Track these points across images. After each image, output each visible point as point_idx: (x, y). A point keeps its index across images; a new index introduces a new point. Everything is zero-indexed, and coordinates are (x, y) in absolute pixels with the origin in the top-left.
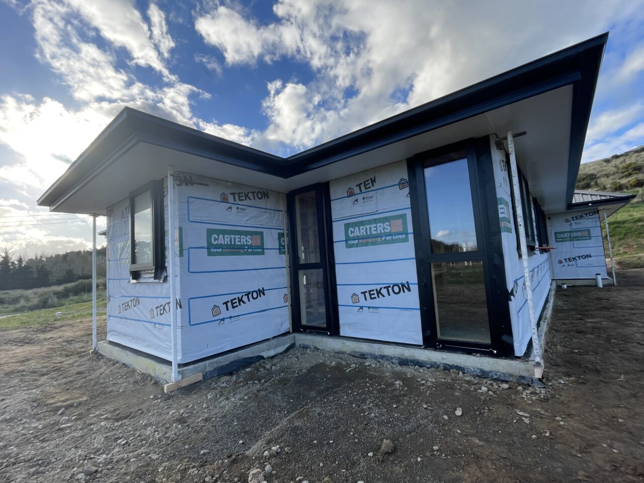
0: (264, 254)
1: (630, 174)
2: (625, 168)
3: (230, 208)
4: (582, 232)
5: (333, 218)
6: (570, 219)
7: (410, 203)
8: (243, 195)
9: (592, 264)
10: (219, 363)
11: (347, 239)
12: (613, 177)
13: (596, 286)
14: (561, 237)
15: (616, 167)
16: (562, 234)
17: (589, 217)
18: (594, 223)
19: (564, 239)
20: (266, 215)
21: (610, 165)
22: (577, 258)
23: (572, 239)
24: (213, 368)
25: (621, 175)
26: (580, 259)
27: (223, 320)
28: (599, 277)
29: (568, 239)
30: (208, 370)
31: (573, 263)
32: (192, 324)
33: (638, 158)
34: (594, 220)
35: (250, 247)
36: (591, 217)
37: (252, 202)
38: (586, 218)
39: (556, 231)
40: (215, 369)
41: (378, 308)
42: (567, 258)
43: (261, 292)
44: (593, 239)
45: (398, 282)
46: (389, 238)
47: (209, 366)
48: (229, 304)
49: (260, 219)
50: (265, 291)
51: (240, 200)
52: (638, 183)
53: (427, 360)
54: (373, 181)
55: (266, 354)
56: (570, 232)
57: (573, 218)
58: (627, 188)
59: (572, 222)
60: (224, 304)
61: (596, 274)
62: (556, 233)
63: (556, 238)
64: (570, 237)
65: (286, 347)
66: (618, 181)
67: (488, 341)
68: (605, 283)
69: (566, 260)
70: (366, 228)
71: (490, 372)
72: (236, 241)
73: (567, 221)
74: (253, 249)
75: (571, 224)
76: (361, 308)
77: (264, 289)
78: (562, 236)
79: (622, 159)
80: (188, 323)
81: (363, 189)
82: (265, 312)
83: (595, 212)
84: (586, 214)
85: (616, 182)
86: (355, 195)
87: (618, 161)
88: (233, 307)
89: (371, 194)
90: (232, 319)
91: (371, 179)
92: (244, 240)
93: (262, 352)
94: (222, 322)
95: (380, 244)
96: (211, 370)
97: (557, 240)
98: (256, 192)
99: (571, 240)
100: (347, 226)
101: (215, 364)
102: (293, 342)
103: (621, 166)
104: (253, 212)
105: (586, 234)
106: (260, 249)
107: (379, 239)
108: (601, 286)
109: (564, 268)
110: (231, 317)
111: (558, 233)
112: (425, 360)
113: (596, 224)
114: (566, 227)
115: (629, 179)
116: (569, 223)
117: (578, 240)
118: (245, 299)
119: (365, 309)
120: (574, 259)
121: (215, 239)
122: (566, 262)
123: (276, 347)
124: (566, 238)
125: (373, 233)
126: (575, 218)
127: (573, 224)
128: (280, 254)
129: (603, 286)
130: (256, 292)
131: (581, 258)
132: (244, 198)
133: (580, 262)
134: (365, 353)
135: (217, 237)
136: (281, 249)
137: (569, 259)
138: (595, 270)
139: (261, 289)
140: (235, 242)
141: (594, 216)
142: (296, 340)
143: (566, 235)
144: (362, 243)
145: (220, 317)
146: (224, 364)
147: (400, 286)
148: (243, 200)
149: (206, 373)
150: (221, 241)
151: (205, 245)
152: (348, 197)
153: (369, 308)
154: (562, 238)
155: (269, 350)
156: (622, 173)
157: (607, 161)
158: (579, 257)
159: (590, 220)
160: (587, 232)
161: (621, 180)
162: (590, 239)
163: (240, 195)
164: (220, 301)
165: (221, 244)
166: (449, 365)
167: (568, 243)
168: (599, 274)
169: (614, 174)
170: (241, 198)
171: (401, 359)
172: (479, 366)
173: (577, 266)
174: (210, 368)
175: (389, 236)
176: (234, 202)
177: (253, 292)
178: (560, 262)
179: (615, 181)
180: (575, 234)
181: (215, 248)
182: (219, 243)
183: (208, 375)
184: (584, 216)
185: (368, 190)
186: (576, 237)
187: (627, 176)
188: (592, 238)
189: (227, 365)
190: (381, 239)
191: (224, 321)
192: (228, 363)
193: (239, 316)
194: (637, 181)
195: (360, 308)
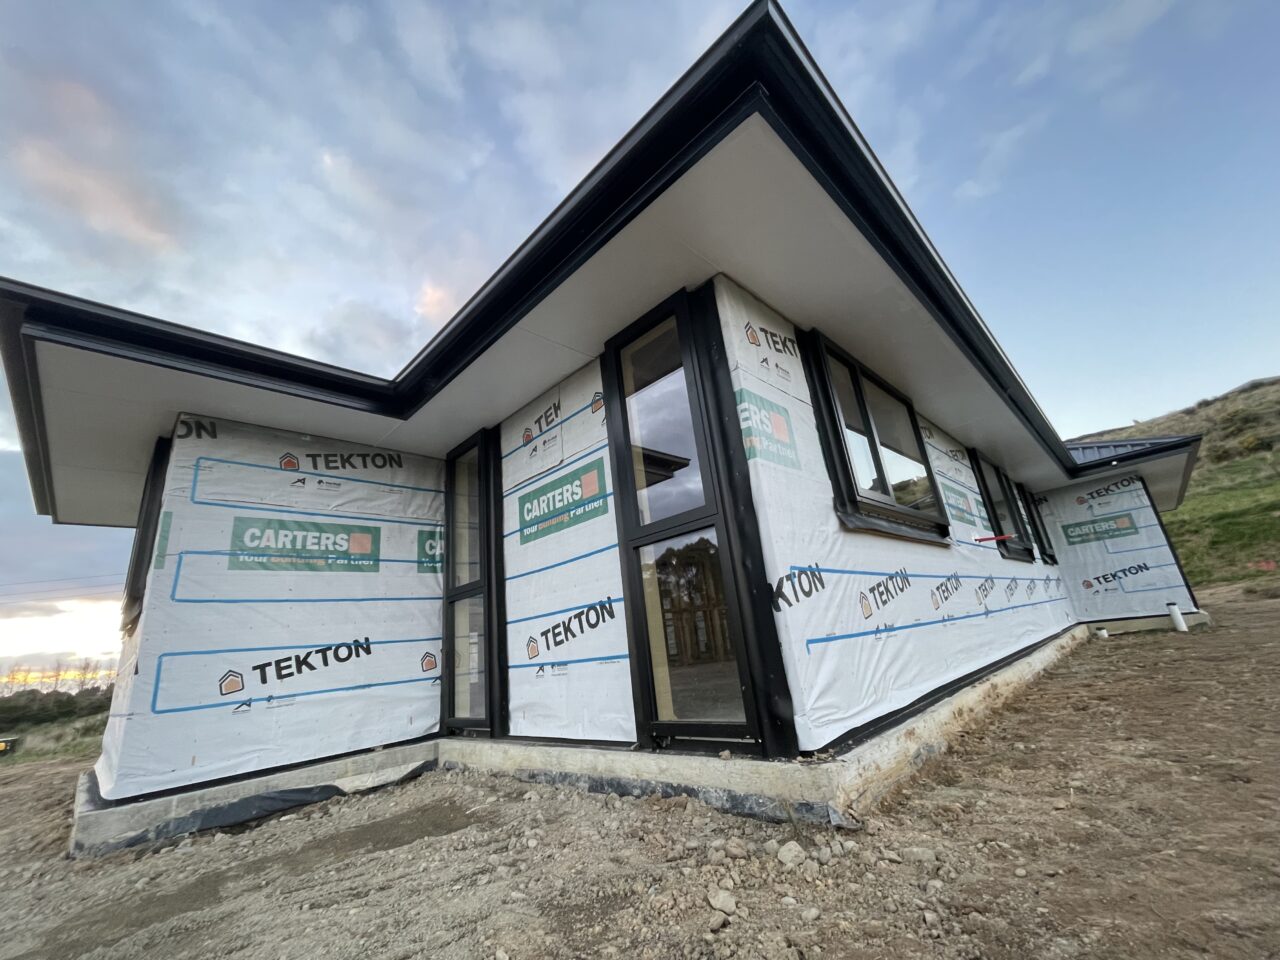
0: (377, 571)
1: (1240, 431)
2: (1228, 420)
3: (303, 481)
4: (1117, 520)
5: (505, 489)
6: (1086, 497)
7: (606, 435)
8: (338, 459)
9: (1155, 584)
10: (209, 800)
11: (524, 525)
12: (1208, 437)
13: (1175, 630)
14: (1077, 533)
15: (1209, 419)
16: (1078, 529)
17: (1123, 489)
18: (1137, 500)
19: (1085, 537)
20: (395, 497)
21: (1196, 417)
22: (1121, 574)
23: (1099, 535)
24: (190, 811)
25: (1222, 433)
26: (1126, 575)
27: (248, 703)
28: (1177, 611)
29: (1092, 536)
30: (173, 815)
31: (1114, 584)
32: (158, 708)
33: (1250, 401)
34: (1134, 494)
35: (346, 555)
36: (1127, 489)
37: (360, 472)
38: (1118, 491)
39: (1065, 523)
40: (195, 814)
41: (565, 663)
42: (1100, 574)
43: (363, 647)
44: (1142, 531)
45: (594, 600)
46: (580, 511)
47: (177, 807)
48: (271, 671)
49: (373, 503)
50: (372, 646)
51: (328, 467)
52: (1262, 444)
53: (635, 777)
54: (557, 408)
55: (347, 784)
56: (1093, 522)
57: (1091, 494)
58: (1240, 454)
59: (1092, 502)
60: (255, 668)
61: (1168, 604)
62: (1065, 528)
63: (1068, 536)
64: (1096, 533)
65: (410, 769)
66: (1219, 444)
67: (740, 718)
68: (1193, 624)
69: (1097, 579)
70: (548, 499)
71: (747, 797)
72: (309, 543)
73: (1081, 501)
74: (350, 560)
75: (1091, 506)
76: (542, 667)
77: (371, 640)
78: (1078, 531)
79: (1219, 405)
80: (148, 707)
81: (545, 428)
82: (367, 690)
83: (1131, 478)
84: (1116, 484)
85: (1216, 446)
86: (534, 439)
87: (1211, 411)
88: (280, 677)
89: (554, 432)
90: (274, 703)
91: (554, 404)
92: (330, 542)
93: (339, 778)
94: (245, 707)
95: (569, 525)
96: (183, 815)
97: (1071, 540)
98: (372, 454)
99: (1098, 539)
100: (523, 500)
101: (197, 802)
102: (431, 758)
103: (1218, 418)
104: (361, 490)
105: (1126, 523)
106: (369, 560)
107: (565, 518)
108: (1184, 627)
109: (1099, 598)
110: (270, 699)
111: (1069, 526)
112: (631, 777)
113: (1141, 501)
114: (1082, 514)
115: (1240, 439)
116: (1086, 505)
117: (1112, 537)
118: (316, 660)
119: (547, 668)
120: (1114, 576)
121: (253, 538)
122: (1100, 583)
123: (382, 767)
124: (1087, 535)
125: (559, 505)
126: (1095, 495)
127: (1096, 506)
128: (419, 571)
129: (1189, 627)
130: (349, 647)
131: (1127, 573)
132: (339, 464)
133: (1129, 581)
134: (536, 772)
135: (258, 533)
136: (423, 562)
137: (1103, 577)
138: (1166, 596)
139: (362, 641)
140: (304, 546)
141: (1132, 487)
142: (440, 751)
143: (1085, 529)
144: (543, 529)
145: (242, 696)
146: (222, 803)
147: (598, 607)
148: (337, 468)
149: (167, 825)
150: (268, 540)
151: (226, 546)
152: (525, 445)
153: (553, 665)
154: (1080, 536)
155: (358, 773)
156: (1224, 429)
157: (1190, 412)
158: (1124, 571)
159: (1126, 495)
160: (1126, 520)
161: (1227, 440)
162: (1137, 532)
163: (330, 458)
164: (245, 663)
165: (268, 547)
166: (672, 786)
167: (1094, 544)
168: (1174, 604)
169: (1208, 432)
170: (331, 465)
171: (594, 780)
172: (724, 783)
173: (1123, 589)
174: (180, 810)
175: (580, 507)
176: (313, 471)
177: (338, 647)
178: (1088, 585)
179: (1214, 444)
180: (1104, 526)
181: (249, 555)
182: (262, 546)
183: (171, 827)
184: (1112, 488)
185: (550, 426)
186: (1107, 532)
187: (1233, 434)
188: (1139, 530)
189: (232, 805)
190: (569, 515)
191: (249, 705)
192: (235, 800)
193: (294, 695)
194: (1258, 439)
195: (541, 669)
